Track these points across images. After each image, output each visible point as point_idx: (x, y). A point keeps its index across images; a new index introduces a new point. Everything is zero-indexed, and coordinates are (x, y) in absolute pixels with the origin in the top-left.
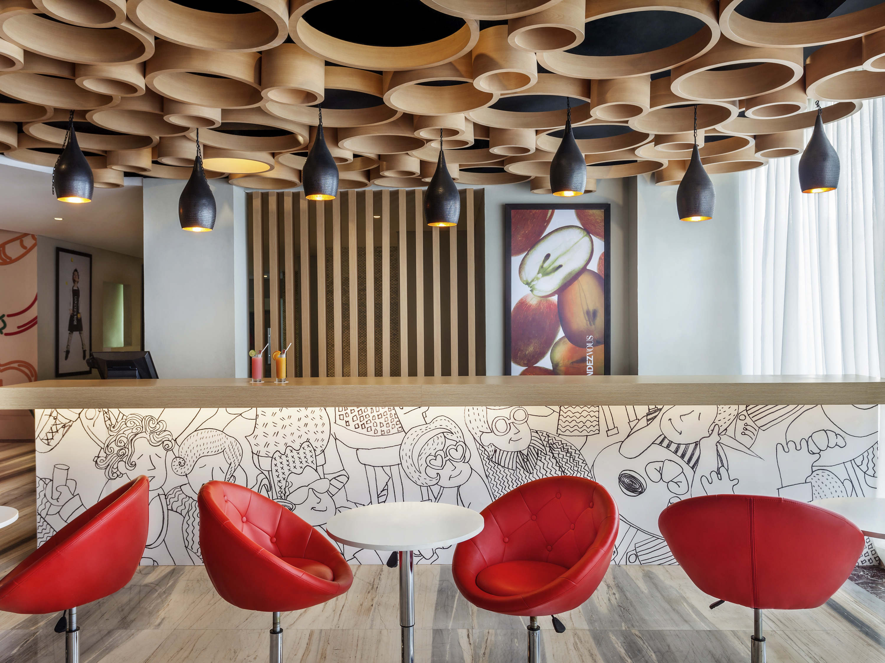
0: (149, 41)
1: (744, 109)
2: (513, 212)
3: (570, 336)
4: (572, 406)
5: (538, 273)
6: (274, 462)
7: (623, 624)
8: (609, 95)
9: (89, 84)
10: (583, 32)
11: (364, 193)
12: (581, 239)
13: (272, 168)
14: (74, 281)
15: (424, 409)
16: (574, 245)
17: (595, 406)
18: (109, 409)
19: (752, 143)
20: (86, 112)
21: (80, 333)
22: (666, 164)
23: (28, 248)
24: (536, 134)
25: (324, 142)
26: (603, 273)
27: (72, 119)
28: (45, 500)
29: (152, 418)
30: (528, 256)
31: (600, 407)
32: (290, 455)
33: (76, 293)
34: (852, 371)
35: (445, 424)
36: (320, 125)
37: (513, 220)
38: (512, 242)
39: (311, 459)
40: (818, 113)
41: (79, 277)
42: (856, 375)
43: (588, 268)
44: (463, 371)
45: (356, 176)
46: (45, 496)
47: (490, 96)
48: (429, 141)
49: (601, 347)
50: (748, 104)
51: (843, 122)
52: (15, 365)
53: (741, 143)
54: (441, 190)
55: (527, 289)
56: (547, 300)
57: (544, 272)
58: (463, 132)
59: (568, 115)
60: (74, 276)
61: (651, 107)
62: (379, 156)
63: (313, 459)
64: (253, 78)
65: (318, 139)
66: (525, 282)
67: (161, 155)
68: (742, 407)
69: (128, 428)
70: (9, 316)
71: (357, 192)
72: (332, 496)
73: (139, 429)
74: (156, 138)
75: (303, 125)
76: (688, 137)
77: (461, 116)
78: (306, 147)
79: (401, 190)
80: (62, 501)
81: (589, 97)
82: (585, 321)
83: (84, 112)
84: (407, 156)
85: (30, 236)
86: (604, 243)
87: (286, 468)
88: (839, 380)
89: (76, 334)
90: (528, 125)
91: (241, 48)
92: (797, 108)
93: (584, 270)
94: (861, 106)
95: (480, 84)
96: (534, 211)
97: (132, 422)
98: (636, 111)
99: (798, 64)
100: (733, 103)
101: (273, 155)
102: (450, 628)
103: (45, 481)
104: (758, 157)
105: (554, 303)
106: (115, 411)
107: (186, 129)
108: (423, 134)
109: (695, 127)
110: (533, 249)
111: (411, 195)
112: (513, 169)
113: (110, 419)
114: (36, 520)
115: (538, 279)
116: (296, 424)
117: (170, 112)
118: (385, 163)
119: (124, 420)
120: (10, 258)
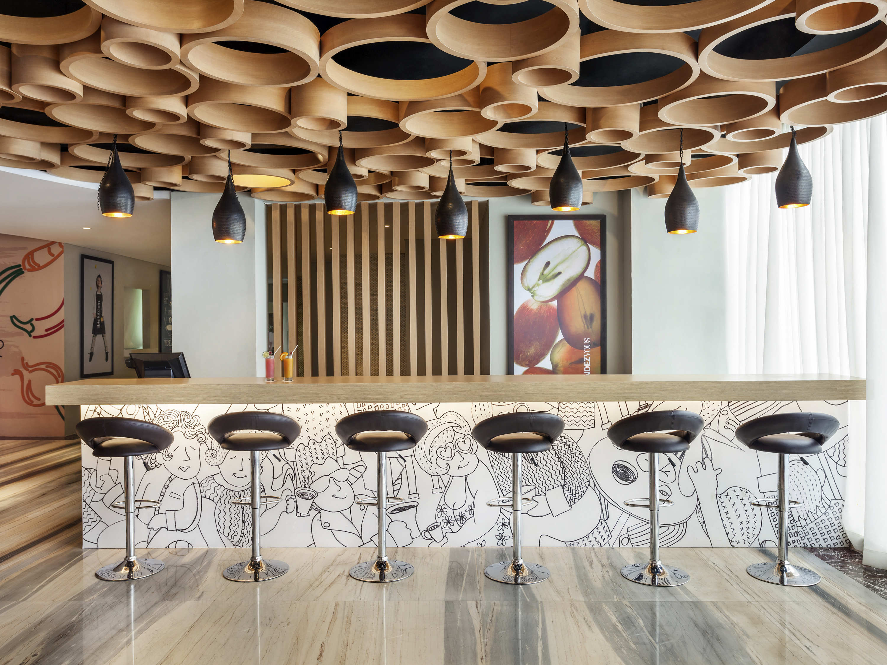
0: (195, 79)
1: (725, 132)
2: (515, 223)
3: (568, 338)
4: (570, 402)
5: (539, 280)
6: (298, 453)
7: (615, 597)
8: (602, 122)
9: (138, 114)
10: (578, 72)
11: (376, 205)
12: (579, 248)
13: (292, 183)
14: (98, 286)
15: (435, 405)
16: (572, 254)
17: (591, 402)
18: (148, 405)
19: (736, 160)
20: (130, 135)
21: (103, 336)
22: (657, 179)
23: (56, 255)
24: (537, 154)
25: (345, 162)
26: (600, 279)
27: (115, 142)
28: (89, 488)
29: (187, 413)
30: (529, 264)
31: (595, 402)
32: (313, 447)
33: (99, 298)
34: (826, 371)
35: (454, 418)
36: (340, 147)
37: (515, 230)
38: (515, 251)
39: (332, 451)
40: (793, 136)
41: (103, 282)
42: (829, 374)
43: (586, 274)
44: (469, 370)
45: (369, 190)
46: (90, 484)
47: (495, 123)
48: (438, 160)
49: (598, 349)
50: (729, 128)
51: (817, 142)
52: (43, 366)
53: (725, 161)
54: (450, 206)
55: (529, 295)
56: (547, 305)
57: (544, 278)
58: (471, 153)
59: (566, 138)
60: (98, 282)
61: (640, 132)
62: (392, 173)
63: (333, 451)
64: (284, 107)
65: (338, 160)
66: (526, 288)
67: (192, 172)
68: (725, 403)
69: (165, 423)
70: (37, 320)
71: (369, 204)
72: (351, 484)
73: (175, 423)
74: (188, 157)
75: (323, 146)
76: (675, 156)
77: (469, 138)
78: (326, 165)
79: (411, 202)
80: (105, 489)
81: (584, 122)
82: (583, 325)
83: (127, 136)
84: (418, 172)
85: (57, 244)
86: (600, 251)
87: (309, 459)
88: (815, 378)
89: (99, 337)
90: (529, 146)
91: (276, 84)
92: (773, 132)
93: (581, 277)
94: (832, 130)
95: (487, 113)
96: (535, 222)
97: (169, 417)
98: (627, 135)
99: (770, 95)
100: (716, 128)
101: (294, 171)
102: (460, 600)
103: (89, 471)
104: (741, 173)
105: (553, 308)
106: (153, 407)
107: (217, 150)
108: (434, 154)
109: (681, 149)
110: (534, 257)
111: (419, 207)
112: (515, 183)
113: (148, 414)
114: (81, 505)
115: (538, 285)
116: (318, 419)
117: (205, 137)
118: (397, 178)
119: (162, 416)
120: (38, 265)
